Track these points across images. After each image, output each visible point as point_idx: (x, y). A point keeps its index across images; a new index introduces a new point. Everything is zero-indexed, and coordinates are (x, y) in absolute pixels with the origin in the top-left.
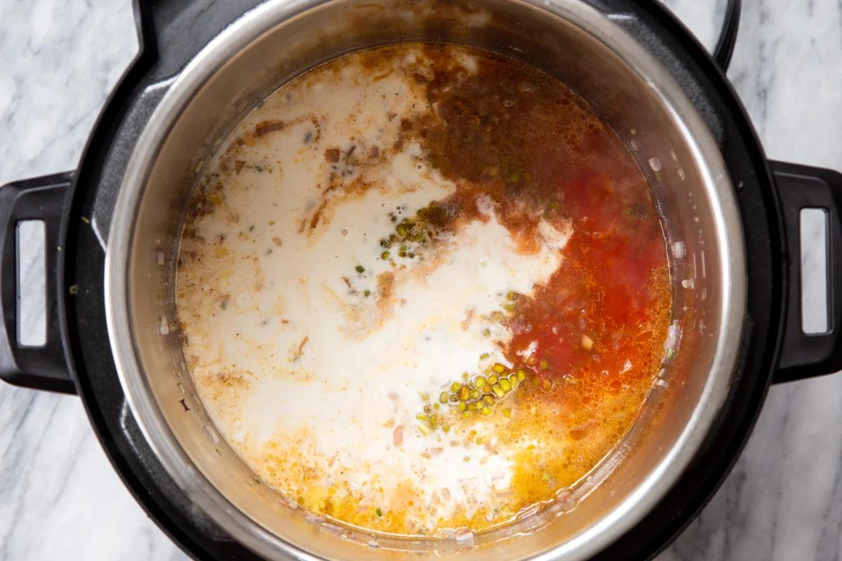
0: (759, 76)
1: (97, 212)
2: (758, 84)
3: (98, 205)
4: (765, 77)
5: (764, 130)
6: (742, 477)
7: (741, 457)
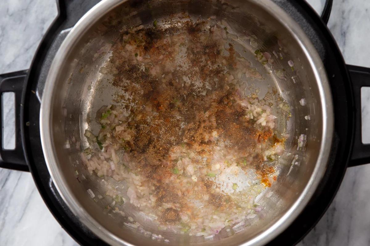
0: (342, 26)
1: (38, 88)
2: (342, 30)
3: (39, 85)
4: (345, 26)
5: (344, 51)
6: (334, 209)
7: (334, 200)
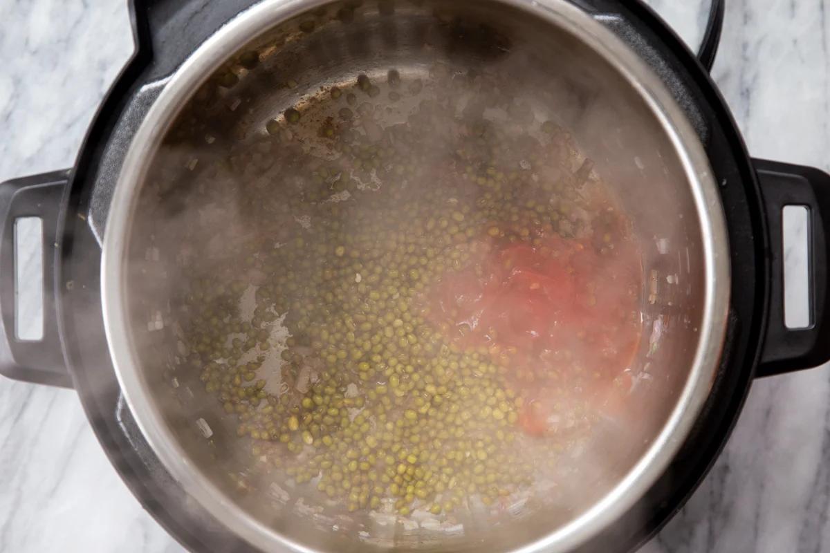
0: (742, 77)
1: (93, 209)
2: (741, 84)
3: (94, 202)
4: (748, 77)
5: (747, 129)
6: (726, 468)
7: (725, 450)
